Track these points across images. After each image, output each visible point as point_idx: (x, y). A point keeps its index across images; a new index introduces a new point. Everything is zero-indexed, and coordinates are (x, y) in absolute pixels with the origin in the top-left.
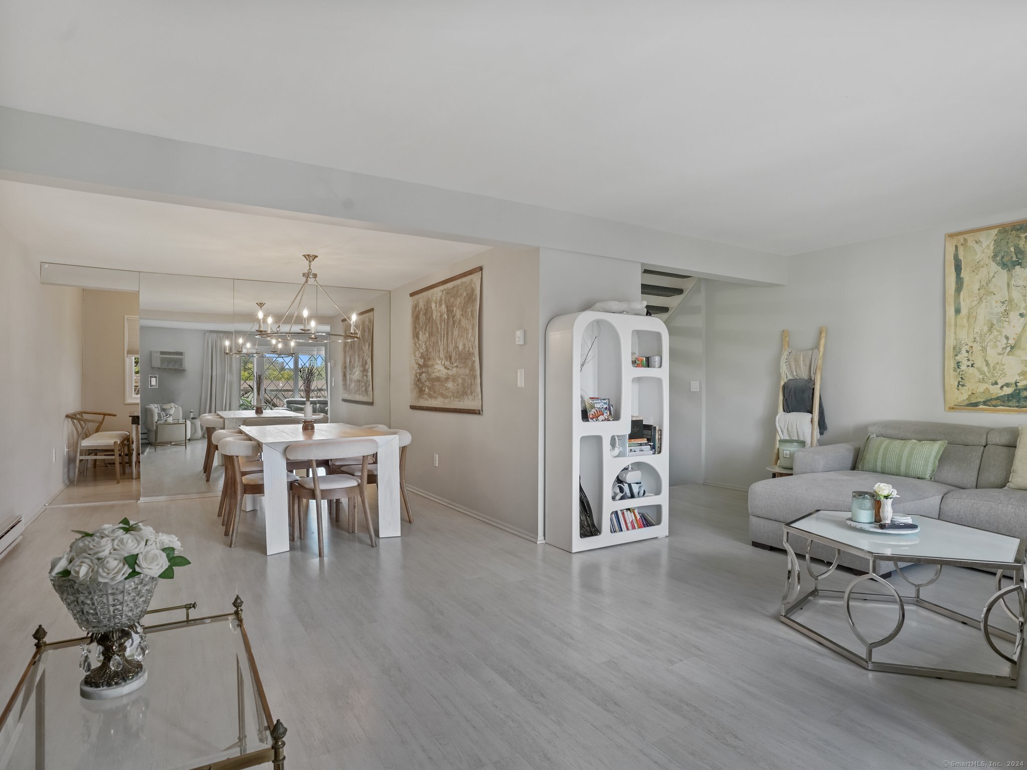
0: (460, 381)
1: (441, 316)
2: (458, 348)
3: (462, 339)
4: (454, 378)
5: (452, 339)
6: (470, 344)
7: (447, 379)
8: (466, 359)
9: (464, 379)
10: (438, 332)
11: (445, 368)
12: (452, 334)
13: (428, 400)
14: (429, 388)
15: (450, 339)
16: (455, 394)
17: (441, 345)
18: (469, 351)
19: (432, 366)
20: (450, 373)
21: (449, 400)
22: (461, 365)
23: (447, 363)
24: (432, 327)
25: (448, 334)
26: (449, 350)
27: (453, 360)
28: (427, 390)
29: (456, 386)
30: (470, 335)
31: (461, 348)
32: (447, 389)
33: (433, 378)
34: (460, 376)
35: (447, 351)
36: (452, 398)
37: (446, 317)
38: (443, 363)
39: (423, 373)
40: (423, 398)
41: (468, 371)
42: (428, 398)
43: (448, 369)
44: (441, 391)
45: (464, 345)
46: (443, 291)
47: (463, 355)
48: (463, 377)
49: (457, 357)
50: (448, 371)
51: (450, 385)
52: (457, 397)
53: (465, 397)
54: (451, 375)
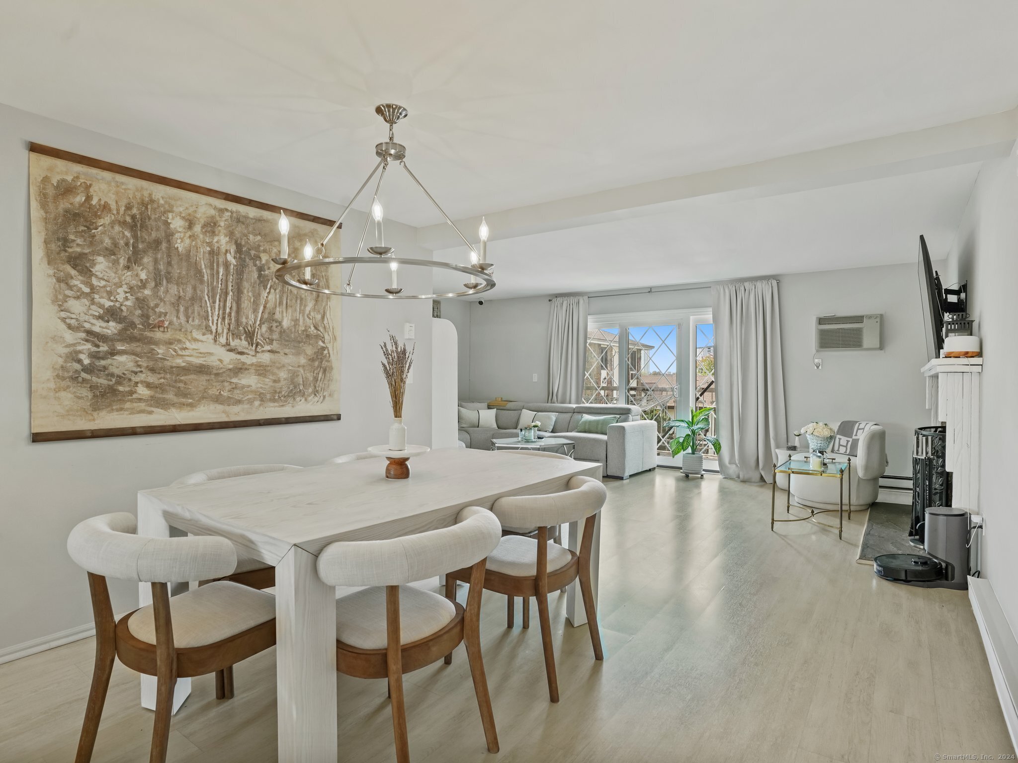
0: (283, 375)
1: (212, 253)
2: (280, 323)
3: (290, 311)
4: (262, 370)
5: (256, 304)
6: (309, 322)
7: (239, 370)
8: (299, 342)
9: (294, 375)
10: (202, 281)
11: (230, 350)
12: (257, 296)
13: (151, 413)
14: (148, 385)
15: (246, 304)
16: (268, 396)
17: (213, 308)
18: (306, 330)
19: (171, 343)
20: (248, 360)
21: (246, 406)
22: (287, 351)
23: (241, 343)
24: (169, 264)
25: (239, 292)
26: (244, 320)
27: (258, 338)
28: (142, 391)
29: (271, 384)
30: (308, 309)
31: (286, 323)
32: (236, 387)
33: (172, 367)
34: (284, 366)
35: (238, 321)
36: (257, 403)
37: (230, 258)
38: (223, 340)
39: (113, 353)
40: (121, 409)
41: (303, 361)
42: (152, 409)
43: (241, 353)
44: (213, 391)
45: (296, 321)
46: (222, 211)
47: (293, 336)
48: (290, 368)
49: (275, 336)
50: (239, 357)
51: (250, 380)
52: (273, 400)
53: (298, 399)
54: (252, 365)
